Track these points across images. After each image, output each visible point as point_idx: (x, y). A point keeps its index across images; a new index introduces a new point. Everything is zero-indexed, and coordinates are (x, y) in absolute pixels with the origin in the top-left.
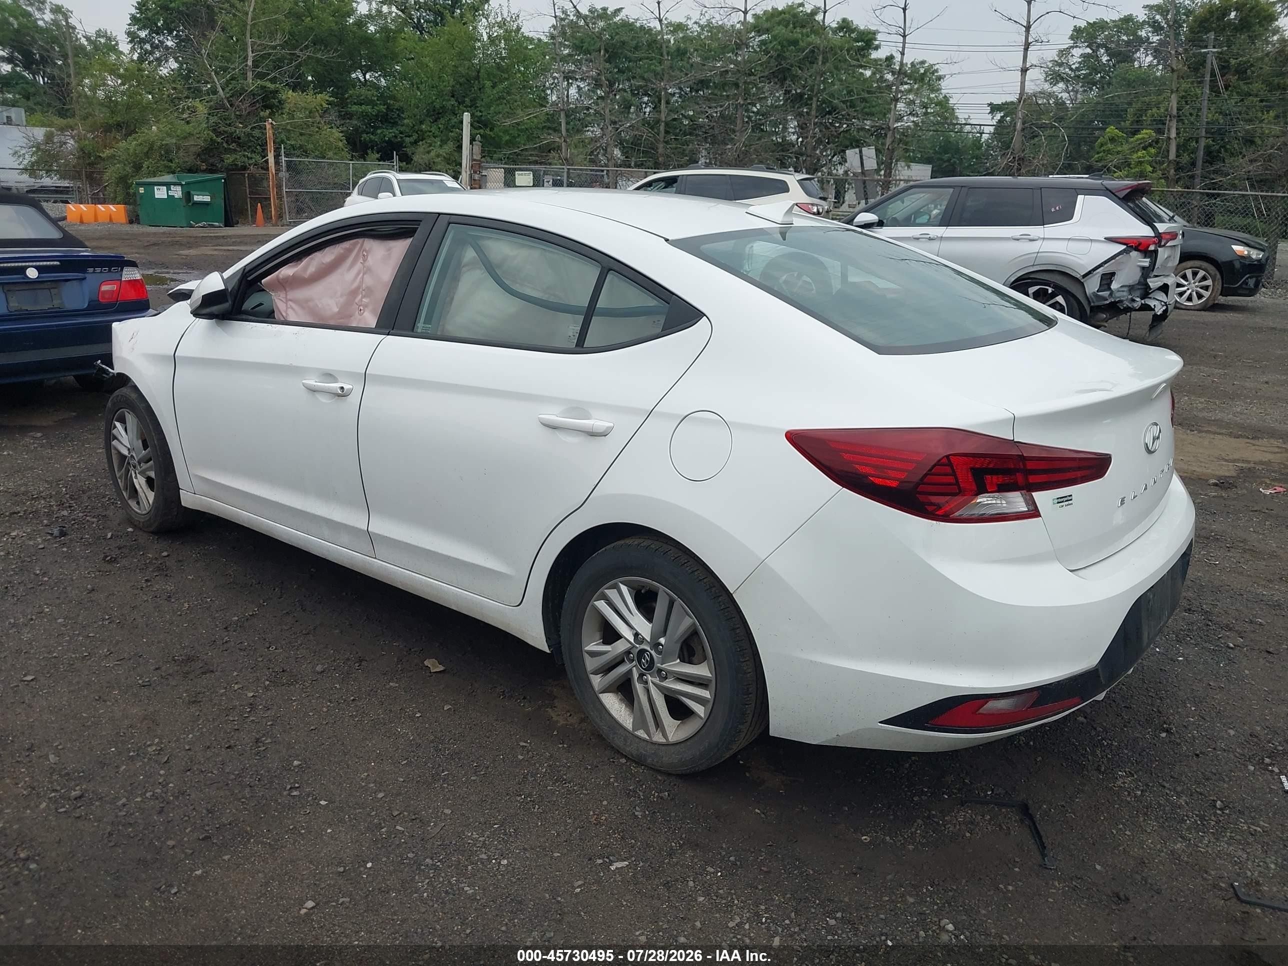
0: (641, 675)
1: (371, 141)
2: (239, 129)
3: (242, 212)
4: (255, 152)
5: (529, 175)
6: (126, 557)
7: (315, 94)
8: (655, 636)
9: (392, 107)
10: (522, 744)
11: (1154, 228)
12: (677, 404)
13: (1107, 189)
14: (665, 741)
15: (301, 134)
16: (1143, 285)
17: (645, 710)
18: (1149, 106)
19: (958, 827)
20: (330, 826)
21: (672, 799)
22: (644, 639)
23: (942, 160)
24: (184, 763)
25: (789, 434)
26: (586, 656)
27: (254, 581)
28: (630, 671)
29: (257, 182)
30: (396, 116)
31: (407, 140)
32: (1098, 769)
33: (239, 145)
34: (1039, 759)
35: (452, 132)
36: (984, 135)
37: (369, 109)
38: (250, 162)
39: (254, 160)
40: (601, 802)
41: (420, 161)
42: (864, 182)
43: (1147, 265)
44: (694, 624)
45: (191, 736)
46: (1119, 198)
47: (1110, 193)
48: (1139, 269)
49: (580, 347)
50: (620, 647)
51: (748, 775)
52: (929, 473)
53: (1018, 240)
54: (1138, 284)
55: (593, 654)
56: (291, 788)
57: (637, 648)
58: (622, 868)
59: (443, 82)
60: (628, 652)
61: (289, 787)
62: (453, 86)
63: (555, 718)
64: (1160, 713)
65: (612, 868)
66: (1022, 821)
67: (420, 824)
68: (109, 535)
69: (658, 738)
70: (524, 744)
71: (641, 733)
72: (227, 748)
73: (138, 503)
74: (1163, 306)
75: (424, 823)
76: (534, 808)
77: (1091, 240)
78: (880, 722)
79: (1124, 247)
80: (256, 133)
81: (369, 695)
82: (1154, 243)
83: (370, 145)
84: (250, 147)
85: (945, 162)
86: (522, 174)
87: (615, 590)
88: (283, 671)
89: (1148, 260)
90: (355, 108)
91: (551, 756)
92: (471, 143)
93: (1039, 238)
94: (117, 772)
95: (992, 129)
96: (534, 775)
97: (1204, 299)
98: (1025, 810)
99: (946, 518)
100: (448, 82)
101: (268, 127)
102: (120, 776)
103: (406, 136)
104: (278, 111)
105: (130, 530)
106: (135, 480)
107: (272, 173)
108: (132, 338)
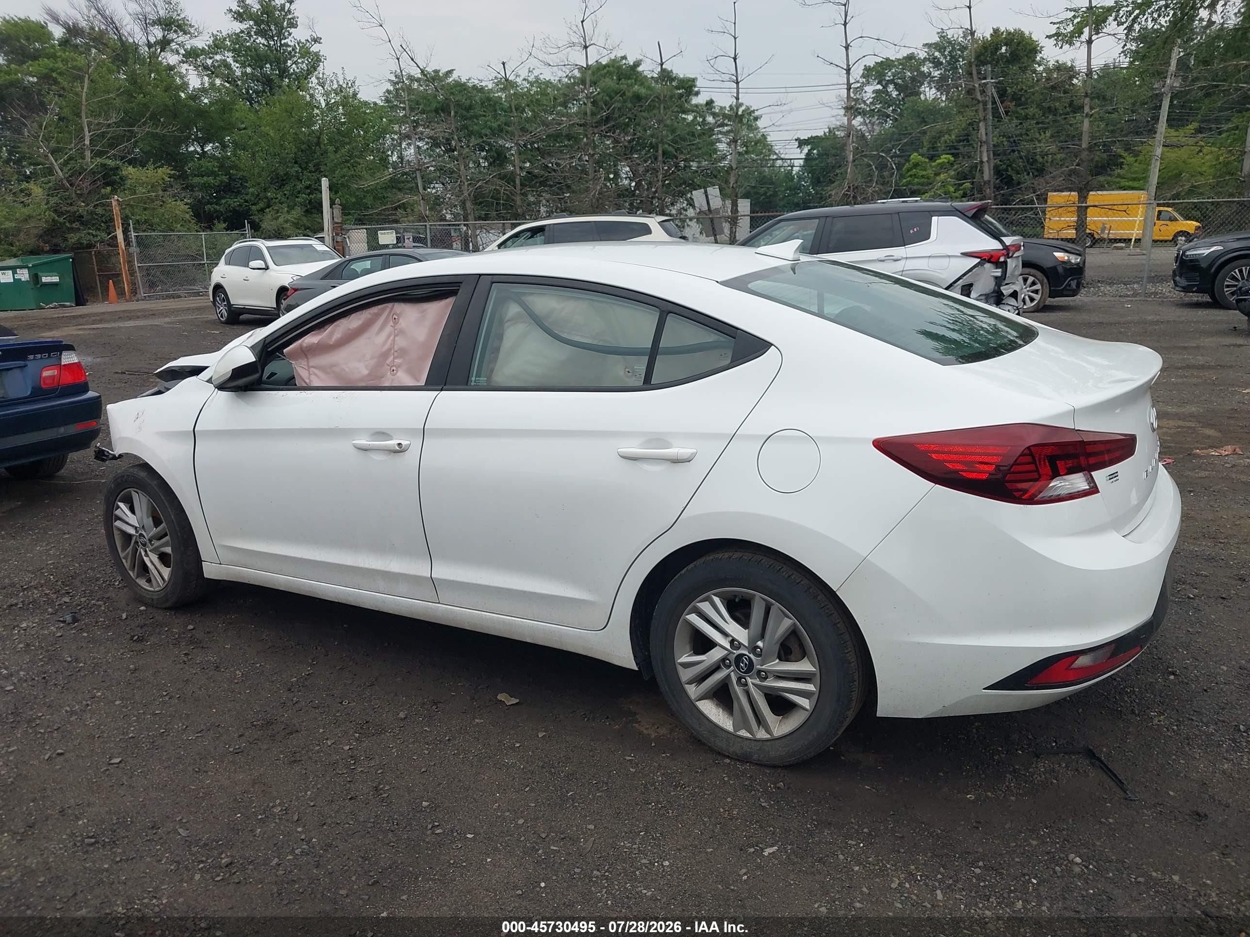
0: (739, 679)
1: (216, 211)
2: (82, 208)
3: (92, 290)
4: (99, 230)
5: (392, 233)
6: (152, 634)
7: (156, 168)
8: (752, 641)
9: (234, 177)
10: (628, 758)
11: (1002, 242)
12: (760, 425)
13: (957, 210)
14: (769, 736)
15: (145, 209)
16: (998, 292)
17: (746, 710)
18: (941, 133)
19: (1043, 776)
20: (488, 856)
21: (789, 788)
22: (740, 643)
23: (758, 193)
24: (316, 819)
25: (876, 444)
26: (680, 668)
27: (293, 643)
28: (728, 676)
29: (103, 259)
30: (239, 185)
31: (254, 208)
32: (1133, 712)
33: (82, 223)
34: (1080, 710)
35: (297, 197)
36: (794, 168)
37: (211, 180)
38: (96, 239)
39: (99, 237)
40: (726, 799)
41: (269, 228)
42: (712, 220)
43: (999, 274)
44: (794, 624)
45: (309, 793)
46: (968, 217)
47: (961, 214)
48: (993, 279)
49: (648, 384)
50: (715, 655)
51: (842, 758)
52: (1015, 463)
53: (883, 261)
54: (992, 293)
55: (686, 665)
56: (432, 827)
57: (734, 653)
58: (773, 852)
59: (285, 149)
60: (723, 660)
61: (430, 826)
62: (295, 153)
63: (645, 732)
64: (1160, 659)
65: (766, 854)
66: (1093, 764)
67: (571, 842)
68: (124, 616)
69: (762, 734)
70: (630, 758)
71: (743, 733)
72: (350, 799)
73: (149, 581)
74: (1015, 310)
75: (575, 841)
76: (668, 813)
77: (949, 256)
78: (984, 689)
79: (978, 260)
80: (100, 210)
81: (461, 733)
82: (1003, 255)
83: (215, 215)
84: (93, 225)
85: (762, 195)
86: (385, 233)
87: (707, 603)
88: (367, 722)
89: (1000, 270)
90: (196, 180)
91: (660, 766)
92: (331, 207)
93: (903, 258)
94: (255, 836)
95: (802, 162)
96: (653, 784)
97: (1036, 302)
98: (1091, 755)
99: (1031, 501)
100: (291, 148)
101: (114, 203)
102: (259, 839)
103: (252, 205)
104: (119, 188)
105: (143, 608)
106: (145, 558)
107: (122, 249)
108: (138, 418)
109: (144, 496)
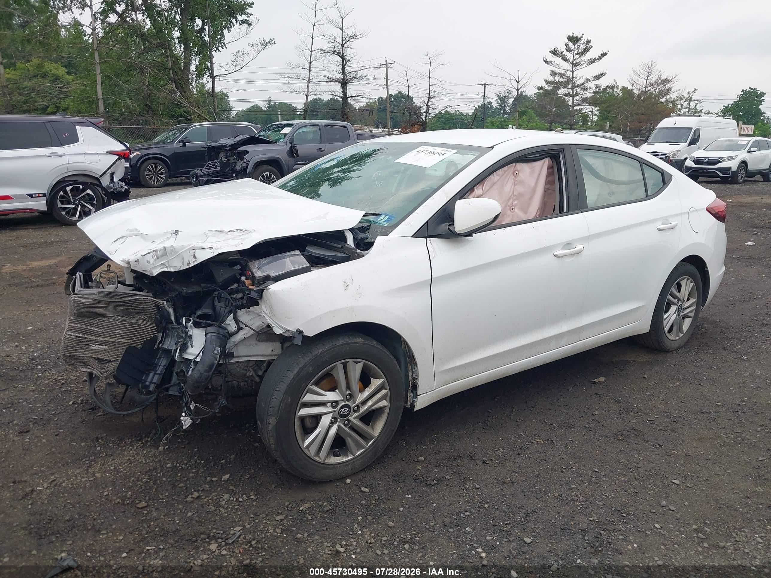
11: (124, 145)
13: (91, 123)
17: (678, 328)
25: (706, 209)
26: (664, 322)
44: (693, 284)
46: (100, 128)
47: (93, 125)
48: (124, 169)
49: (647, 196)
53: (51, 156)
55: (665, 319)
57: (678, 305)
69: (681, 335)
77: (99, 154)
79: (117, 157)
82: (128, 153)
87: (673, 288)
93: (65, 154)
108: (348, 286)
109: (357, 362)
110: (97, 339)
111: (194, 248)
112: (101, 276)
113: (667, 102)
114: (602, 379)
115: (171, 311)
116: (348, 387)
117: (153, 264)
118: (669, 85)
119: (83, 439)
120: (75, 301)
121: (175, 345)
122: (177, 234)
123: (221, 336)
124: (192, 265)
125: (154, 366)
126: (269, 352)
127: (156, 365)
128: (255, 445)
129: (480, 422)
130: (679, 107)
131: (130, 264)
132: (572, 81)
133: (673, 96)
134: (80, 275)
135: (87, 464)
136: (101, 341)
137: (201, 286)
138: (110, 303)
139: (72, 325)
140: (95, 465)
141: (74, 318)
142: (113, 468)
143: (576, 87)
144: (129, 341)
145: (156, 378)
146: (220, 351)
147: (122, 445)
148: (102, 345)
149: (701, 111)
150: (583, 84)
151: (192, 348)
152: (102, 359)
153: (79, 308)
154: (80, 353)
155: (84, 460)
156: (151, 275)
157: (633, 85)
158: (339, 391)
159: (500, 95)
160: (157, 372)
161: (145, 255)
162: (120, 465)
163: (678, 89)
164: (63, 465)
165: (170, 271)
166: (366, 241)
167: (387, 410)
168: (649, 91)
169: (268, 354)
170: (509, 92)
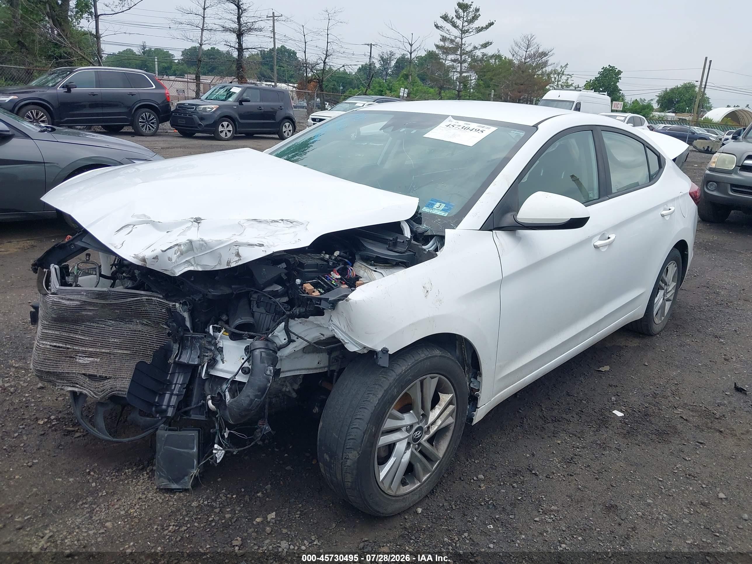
8: (669, 282)
71: (660, 322)
108: (427, 291)
109: (432, 378)
110: (84, 349)
111: (237, 244)
112: (78, 269)
113: (542, 74)
114: (607, 368)
115: (186, 315)
116: (423, 408)
117: (176, 261)
118: (545, 58)
119: (69, 473)
120: (54, 303)
121: (197, 359)
122: (199, 223)
123: (271, 352)
124: (233, 265)
125: (167, 385)
126: (315, 364)
127: (170, 383)
128: (286, 468)
129: (517, 426)
130: (553, 79)
131: (146, 262)
132: (461, 48)
133: (548, 69)
134: (55, 269)
135: (87, 508)
136: (91, 353)
137: (231, 288)
138: (103, 306)
139: (48, 331)
140: (97, 509)
141: (49, 322)
142: (124, 512)
143: (464, 54)
144: (129, 352)
145: (174, 400)
146: (272, 371)
147: (123, 477)
148: (92, 357)
149: (571, 85)
150: (472, 51)
151: (223, 363)
152: (96, 376)
153: (60, 312)
154: (64, 368)
155: (81, 503)
156: (172, 275)
157: (513, 55)
158: (414, 412)
159: (382, 56)
160: (174, 393)
161: (165, 251)
162: (131, 508)
163: (553, 62)
164: (55, 512)
165: (197, 270)
166: (426, 234)
167: (452, 428)
168: (528, 62)
169: (314, 367)
170: (392, 54)
